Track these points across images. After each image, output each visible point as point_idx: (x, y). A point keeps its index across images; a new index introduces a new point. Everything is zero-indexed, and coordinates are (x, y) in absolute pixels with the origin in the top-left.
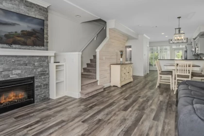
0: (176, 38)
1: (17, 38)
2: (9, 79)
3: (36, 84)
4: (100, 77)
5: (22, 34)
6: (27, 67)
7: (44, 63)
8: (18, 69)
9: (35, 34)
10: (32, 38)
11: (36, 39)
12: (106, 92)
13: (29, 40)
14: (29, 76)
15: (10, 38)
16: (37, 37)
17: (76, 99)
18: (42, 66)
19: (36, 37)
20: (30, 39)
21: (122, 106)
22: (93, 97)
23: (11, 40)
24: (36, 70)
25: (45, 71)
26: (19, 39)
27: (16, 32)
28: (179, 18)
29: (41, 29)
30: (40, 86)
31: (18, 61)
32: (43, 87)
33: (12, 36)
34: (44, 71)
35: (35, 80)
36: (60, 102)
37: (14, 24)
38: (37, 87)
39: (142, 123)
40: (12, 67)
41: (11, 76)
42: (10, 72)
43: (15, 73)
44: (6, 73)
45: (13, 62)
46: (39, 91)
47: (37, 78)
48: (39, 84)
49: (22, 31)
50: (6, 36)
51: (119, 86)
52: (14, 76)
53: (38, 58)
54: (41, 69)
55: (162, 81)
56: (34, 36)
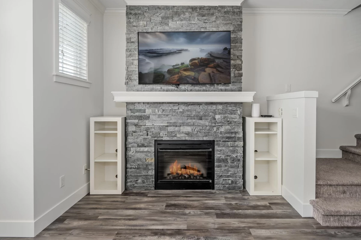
1: (185, 73)
2: (175, 139)
3: (217, 155)
5: (191, 65)
6: (202, 122)
7: (233, 116)
8: (188, 125)
9: (213, 61)
10: (208, 70)
11: (214, 70)
13: (203, 73)
14: (205, 139)
15: (175, 74)
16: (217, 67)
18: (229, 123)
19: (215, 67)
20: (205, 71)
23: (176, 77)
24: (218, 129)
25: (236, 133)
26: (187, 73)
27: (182, 64)
29: (225, 49)
30: (225, 161)
31: (188, 111)
32: (230, 164)
33: (177, 70)
34: (232, 133)
35: (216, 148)
37: (179, 51)
38: (220, 160)
40: (180, 121)
41: (178, 136)
42: (177, 129)
43: (185, 131)
44: (171, 129)
45: (181, 112)
46: (223, 169)
47: (219, 145)
48: (223, 157)
49: (192, 60)
50: (169, 71)
52: (183, 135)
53: (220, 107)
54: (228, 127)
56: (212, 65)
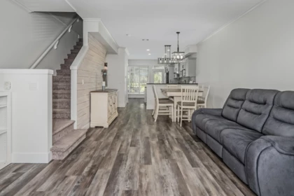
0: (178, 57)
4: (78, 115)
12: (92, 139)
17: (45, 165)
21: (138, 159)
22: (77, 153)
28: (178, 33)
36: (9, 182)
39: (187, 175)
51: (106, 126)
55: (161, 111)
